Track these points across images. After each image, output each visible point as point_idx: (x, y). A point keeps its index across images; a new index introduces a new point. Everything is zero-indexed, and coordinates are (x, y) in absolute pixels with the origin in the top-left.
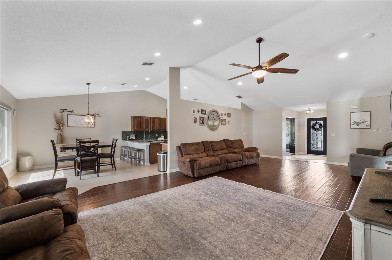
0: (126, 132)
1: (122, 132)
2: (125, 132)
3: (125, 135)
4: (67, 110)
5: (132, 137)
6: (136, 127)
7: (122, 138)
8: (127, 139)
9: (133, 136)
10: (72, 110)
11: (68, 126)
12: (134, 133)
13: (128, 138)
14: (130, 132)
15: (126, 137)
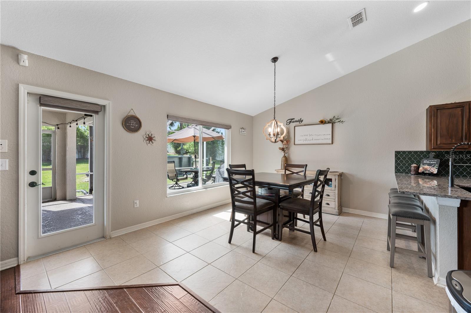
0: (410, 152)
1: (397, 153)
2: (404, 152)
3: (407, 162)
4: (294, 119)
5: (426, 167)
6: (441, 137)
7: (396, 167)
8: (410, 171)
9: (429, 165)
10: (301, 119)
11: (294, 144)
12: (436, 157)
13: (412, 168)
14: (422, 152)
15: (410, 165)
